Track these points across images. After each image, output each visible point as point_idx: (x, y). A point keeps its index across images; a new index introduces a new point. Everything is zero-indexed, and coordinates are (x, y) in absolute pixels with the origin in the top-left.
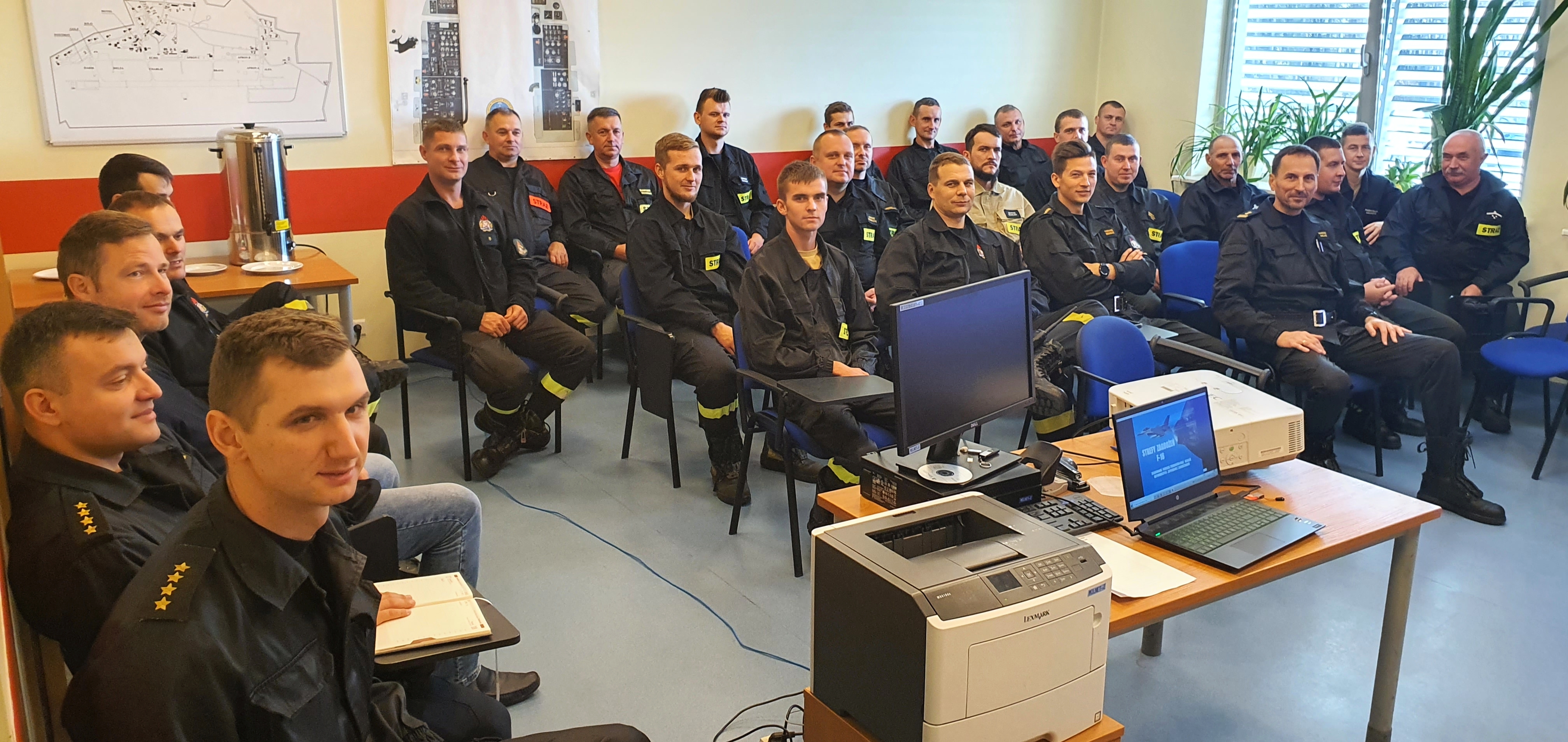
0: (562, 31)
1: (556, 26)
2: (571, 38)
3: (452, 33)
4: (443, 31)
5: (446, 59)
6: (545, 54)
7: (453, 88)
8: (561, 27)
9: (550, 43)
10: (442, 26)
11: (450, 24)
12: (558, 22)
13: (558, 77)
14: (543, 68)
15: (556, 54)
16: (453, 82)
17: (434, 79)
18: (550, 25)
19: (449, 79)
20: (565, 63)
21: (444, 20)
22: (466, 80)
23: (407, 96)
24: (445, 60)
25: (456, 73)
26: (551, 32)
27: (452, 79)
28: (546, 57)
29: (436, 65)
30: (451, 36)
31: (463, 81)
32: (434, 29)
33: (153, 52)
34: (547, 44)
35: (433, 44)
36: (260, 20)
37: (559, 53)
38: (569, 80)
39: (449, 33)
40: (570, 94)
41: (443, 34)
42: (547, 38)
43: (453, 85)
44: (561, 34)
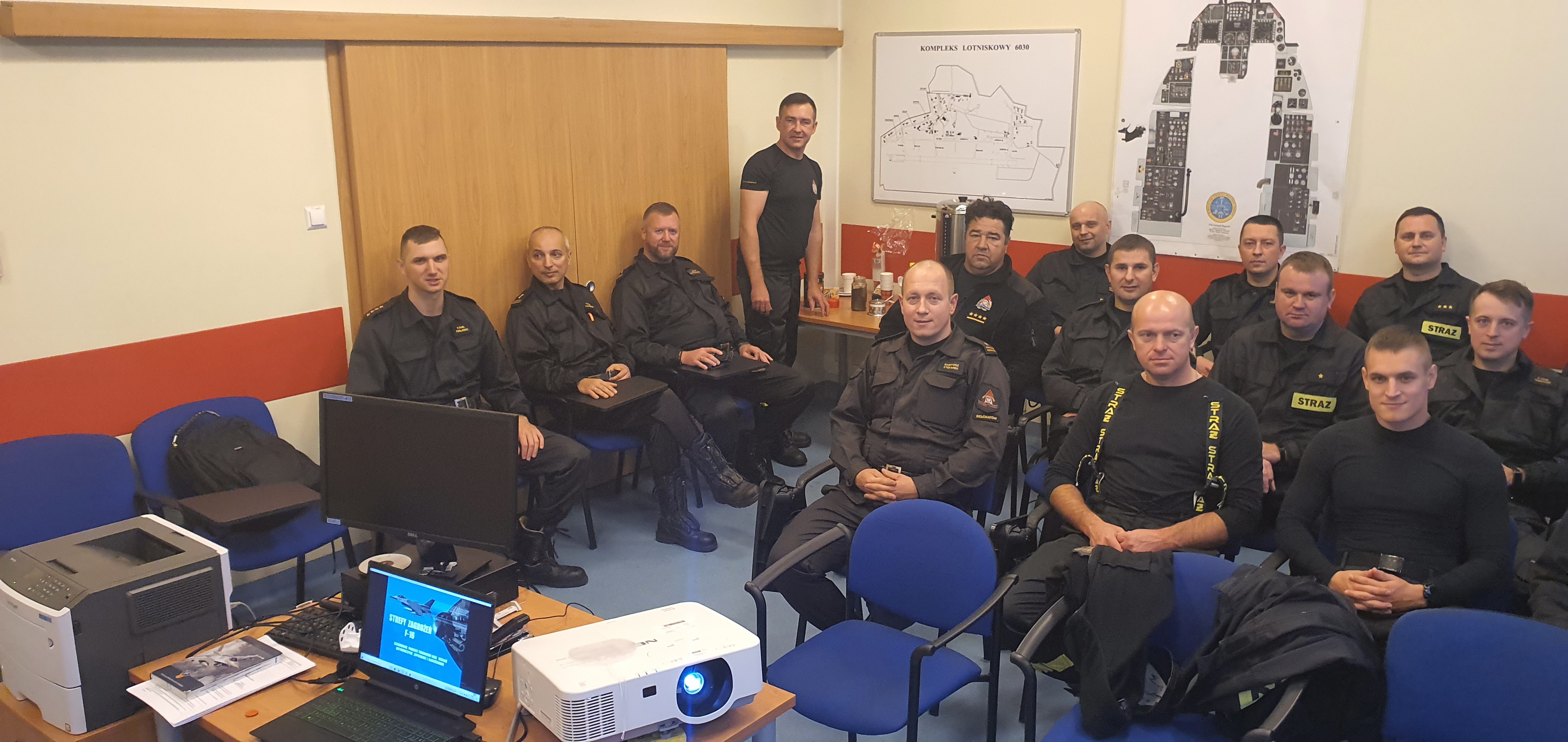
0: (1306, 121)
1: (1299, 116)
2: (1315, 129)
3: (1182, 123)
4: (1172, 121)
5: (1172, 147)
6: (1283, 146)
7: (1175, 178)
8: (1305, 117)
9: (1291, 135)
10: (1172, 115)
11: (1181, 113)
12: (1302, 112)
13: (1296, 174)
14: (1278, 162)
15: (1297, 148)
16: (1176, 172)
17: (1158, 168)
18: (1293, 114)
19: (1173, 169)
20: (1306, 158)
21: (1175, 109)
22: (1189, 171)
23: (1128, 184)
24: (1171, 150)
25: (1181, 164)
26: (1293, 123)
27: (1176, 169)
28: (1284, 150)
29: (1163, 154)
30: (1181, 125)
31: (1186, 172)
32: (1163, 118)
33: (938, 135)
34: (1287, 136)
35: (1161, 134)
36: (1015, 107)
37: (1300, 146)
38: (1308, 177)
39: (1178, 123)
40: (1308, 193)
41: (1172, 124)
42: (1287, 129)
43: (1176, 176)
44: (1305, 124)
